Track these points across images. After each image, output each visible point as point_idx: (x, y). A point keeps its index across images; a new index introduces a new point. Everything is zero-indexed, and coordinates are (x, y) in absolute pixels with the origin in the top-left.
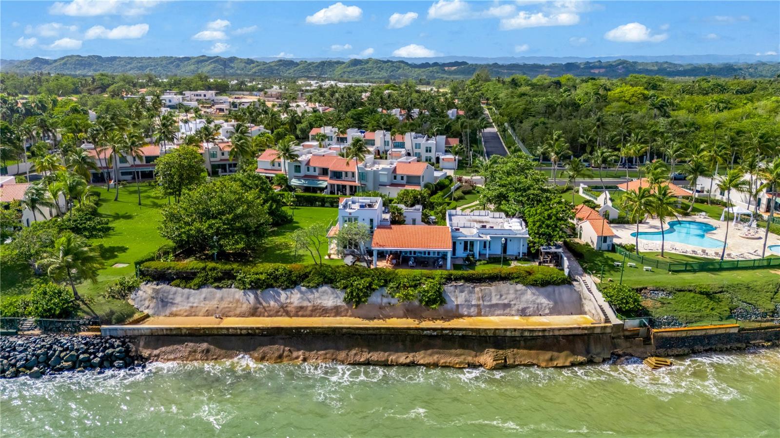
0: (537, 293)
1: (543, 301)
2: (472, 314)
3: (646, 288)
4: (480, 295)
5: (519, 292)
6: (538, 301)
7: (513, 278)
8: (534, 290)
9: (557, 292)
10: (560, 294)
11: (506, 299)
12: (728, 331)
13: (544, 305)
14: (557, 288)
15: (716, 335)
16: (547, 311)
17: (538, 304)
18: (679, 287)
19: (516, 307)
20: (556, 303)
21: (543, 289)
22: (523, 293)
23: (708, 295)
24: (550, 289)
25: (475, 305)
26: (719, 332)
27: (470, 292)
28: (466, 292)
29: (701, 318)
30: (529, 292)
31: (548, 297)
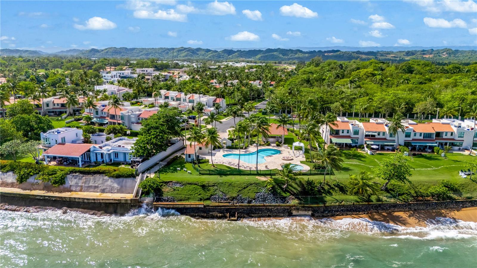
0: (114, 181)
1: (116, 185)
2: (77, 190)
3: (172, 182)
4: (84, 181)
5: (105, 180)
6: (113, 186)
7: (105, 173)
8: (112, 180)
9: (124, 181)
10: (126, 182)
11: (97, 183)
12: (197, 206)
13: (115, 188)
14: (125, 179)
15: (190, 208)
16: (116, 191)
17: (112, 187)
18: (190, 182)
19: (101, 188)
20: (122, 187)
21: (117, 180)
22: (107, 181)
23: (203, 187)
24: (121, 179)
25: (80, 186)
26: (192, 206)
27: (80, 179)
28: (77, 179)
29: (188, 199)
30: (110, 180)
31: (118, 184)
